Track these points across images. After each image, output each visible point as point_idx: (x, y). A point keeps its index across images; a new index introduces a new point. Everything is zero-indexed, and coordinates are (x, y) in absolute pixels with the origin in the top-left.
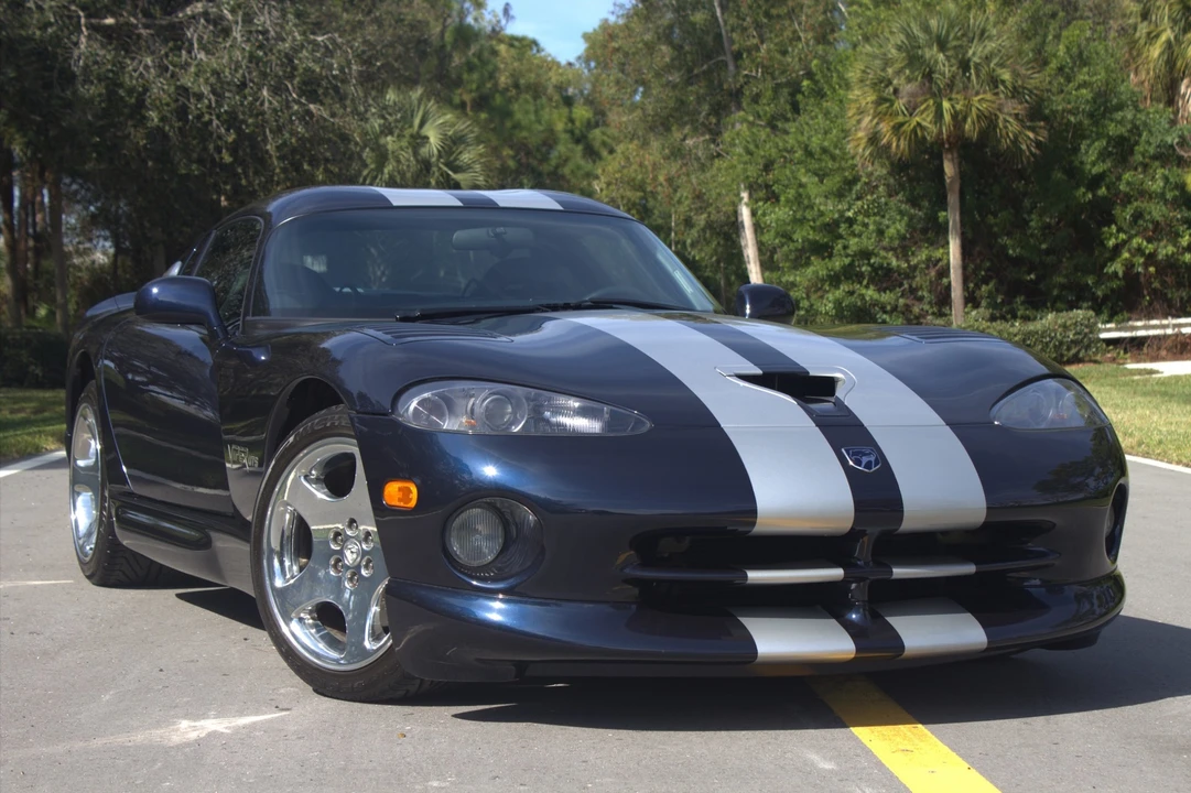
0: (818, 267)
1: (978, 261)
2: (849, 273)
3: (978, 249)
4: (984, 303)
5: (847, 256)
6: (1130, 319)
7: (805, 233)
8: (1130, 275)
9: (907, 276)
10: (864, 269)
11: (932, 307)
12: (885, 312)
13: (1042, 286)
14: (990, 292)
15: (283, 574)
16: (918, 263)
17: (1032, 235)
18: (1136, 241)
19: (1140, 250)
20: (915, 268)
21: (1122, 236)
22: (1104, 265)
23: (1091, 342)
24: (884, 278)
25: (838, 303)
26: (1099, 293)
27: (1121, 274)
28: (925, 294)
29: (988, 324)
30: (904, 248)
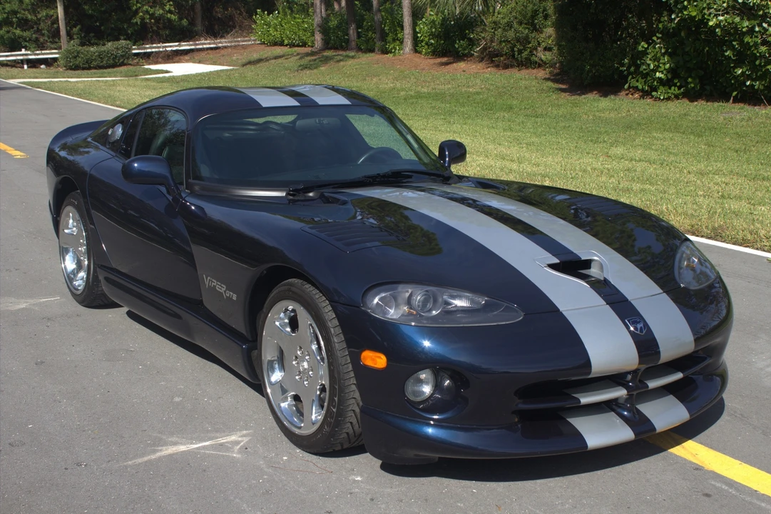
4: (75, 37)
5: (5, 13)
6: (143, 44)
8: (144, 24)
9: (36, 23)
10: (14, 20)
11: (49, 38)
12: (26, 41)
13: (102, 29)
14: (78, 32)
16: (42, 17)
18: (146, 8)
19: (147, 12)
20: (39, 20)
21: (139, 5)
22: (131, 19)
23: (129, 55)
24: (24, 24)
26: (129, 32)
27: (139, 23)
28: (46, 32)
29: (80, 48)
30: (34, 10)
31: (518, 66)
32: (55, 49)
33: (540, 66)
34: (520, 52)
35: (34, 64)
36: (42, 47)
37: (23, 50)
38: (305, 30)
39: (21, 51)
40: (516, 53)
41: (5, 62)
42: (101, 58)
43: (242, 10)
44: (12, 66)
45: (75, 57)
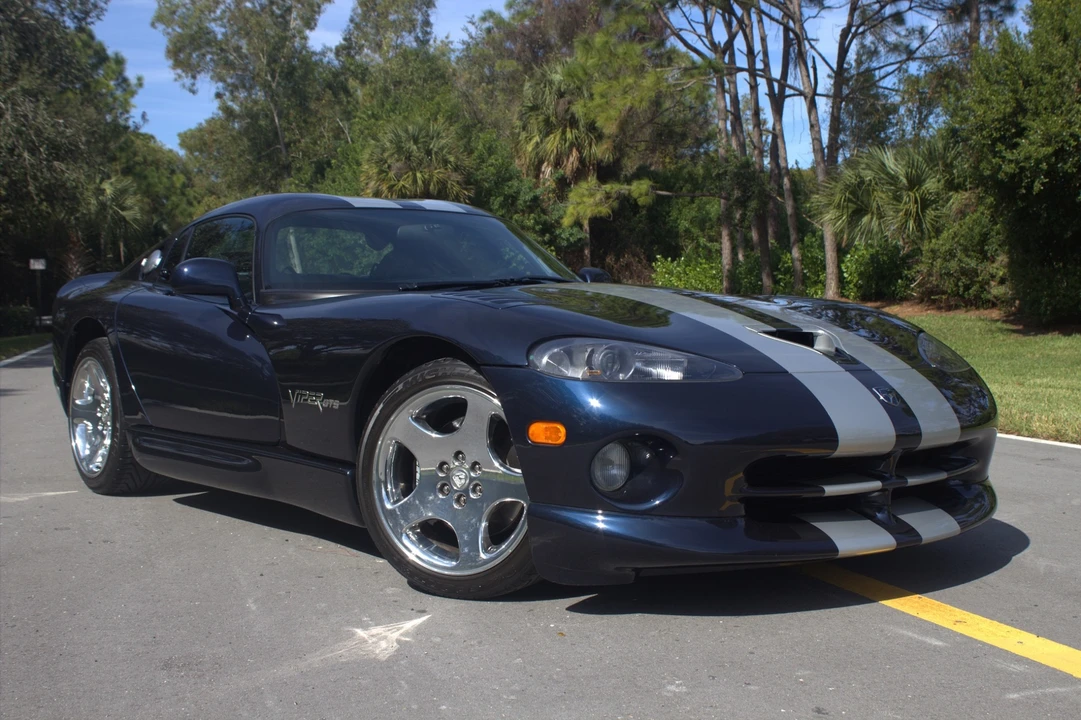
15: (388, 500)
31: (966, 306)
33: (994, 305)
34: (967, 288)
38: (714, 277)
40: (961, 289)
43: (642, 257)
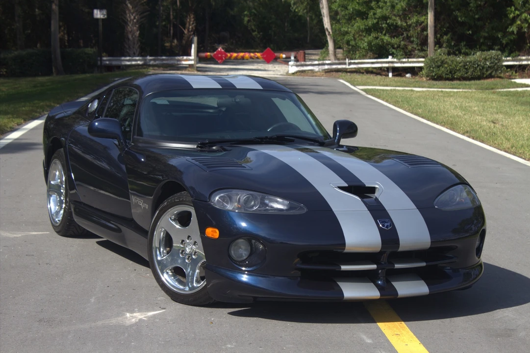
0: (359, 24)
1: (443, 23)
2: (376, 28)
3: (443, 17)
4: (444, 45)
5: (375, 18)
6: (519, 55)
7: (353, 6)
8: (520, 32)
9: (406, 30)
10: (383, 26)
11: (418, 46)
12: (394, 48)
13: (475, 37)
14: (448, 40)
15: (160, 255)
16: (412, 23)
17: (471, 10)
19: (526, 20)
20: (410, 26)
21: (517, 12)
22: (507, 28)
23: (498, 67)
24: (394, 31)
25: (369, 43)
26: (504, 42)
27: (515, 32)
28: (415, 39)
29: (446, 57)
30: (404, 16)
32: (423, 57)
35: (399, 72)
36: (409, 55)
37: (390, 57)
39: (388, 58)
41: (370, 69)
42: (466, 69)
44: (377, 74)
45: (439, 67)
